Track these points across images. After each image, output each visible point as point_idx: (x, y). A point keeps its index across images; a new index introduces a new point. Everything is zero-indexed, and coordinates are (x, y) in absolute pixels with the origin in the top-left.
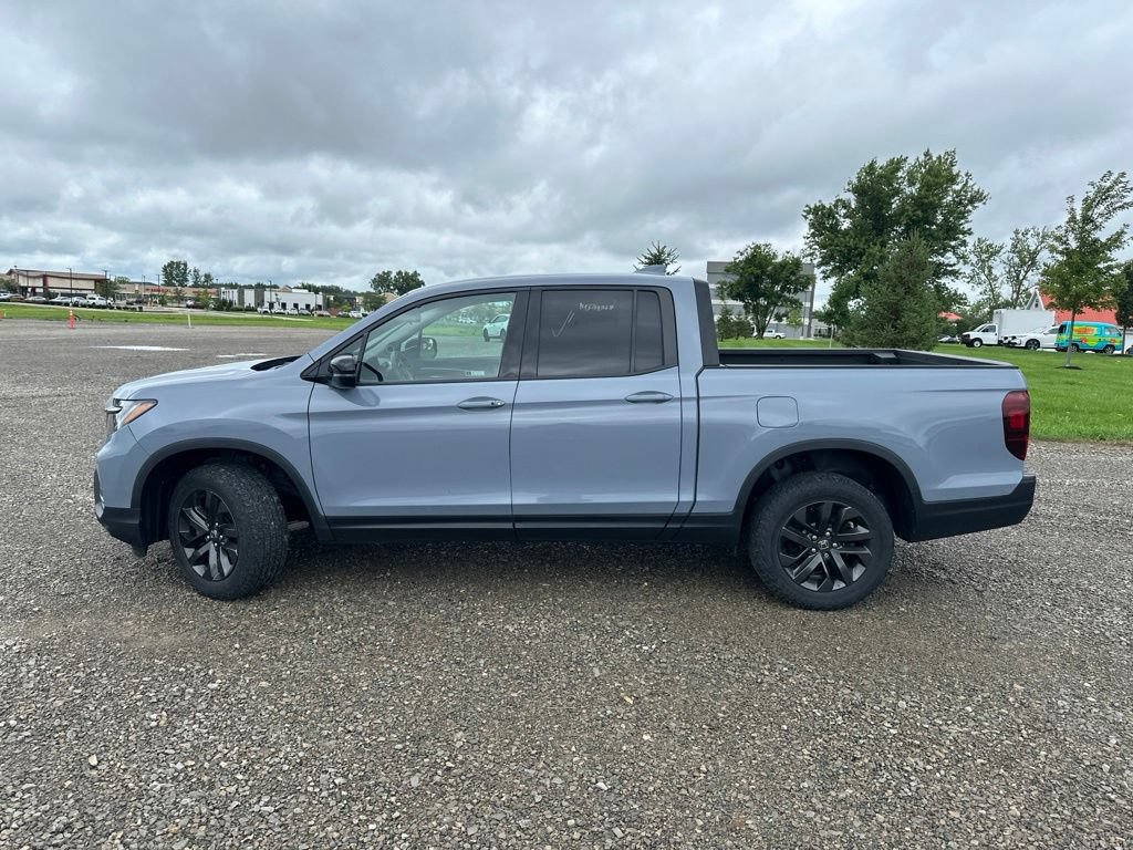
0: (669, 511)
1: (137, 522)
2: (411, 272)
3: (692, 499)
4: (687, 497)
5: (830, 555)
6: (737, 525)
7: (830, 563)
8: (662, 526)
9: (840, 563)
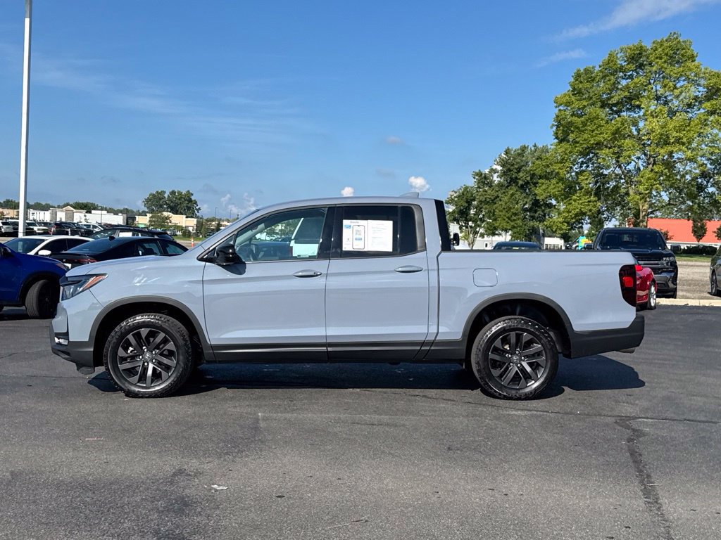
0: (422, 339)
1: (92, 349)
2: (184, 192)
3: (436, 331)
4: (433, 329)
5: (522, 365)
6: (464, 347)
7: (523, 370)
8: (419, 348)
9: (528, 369)
